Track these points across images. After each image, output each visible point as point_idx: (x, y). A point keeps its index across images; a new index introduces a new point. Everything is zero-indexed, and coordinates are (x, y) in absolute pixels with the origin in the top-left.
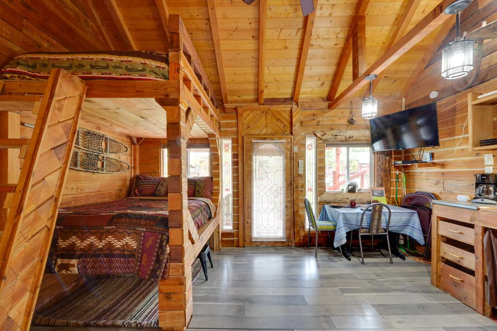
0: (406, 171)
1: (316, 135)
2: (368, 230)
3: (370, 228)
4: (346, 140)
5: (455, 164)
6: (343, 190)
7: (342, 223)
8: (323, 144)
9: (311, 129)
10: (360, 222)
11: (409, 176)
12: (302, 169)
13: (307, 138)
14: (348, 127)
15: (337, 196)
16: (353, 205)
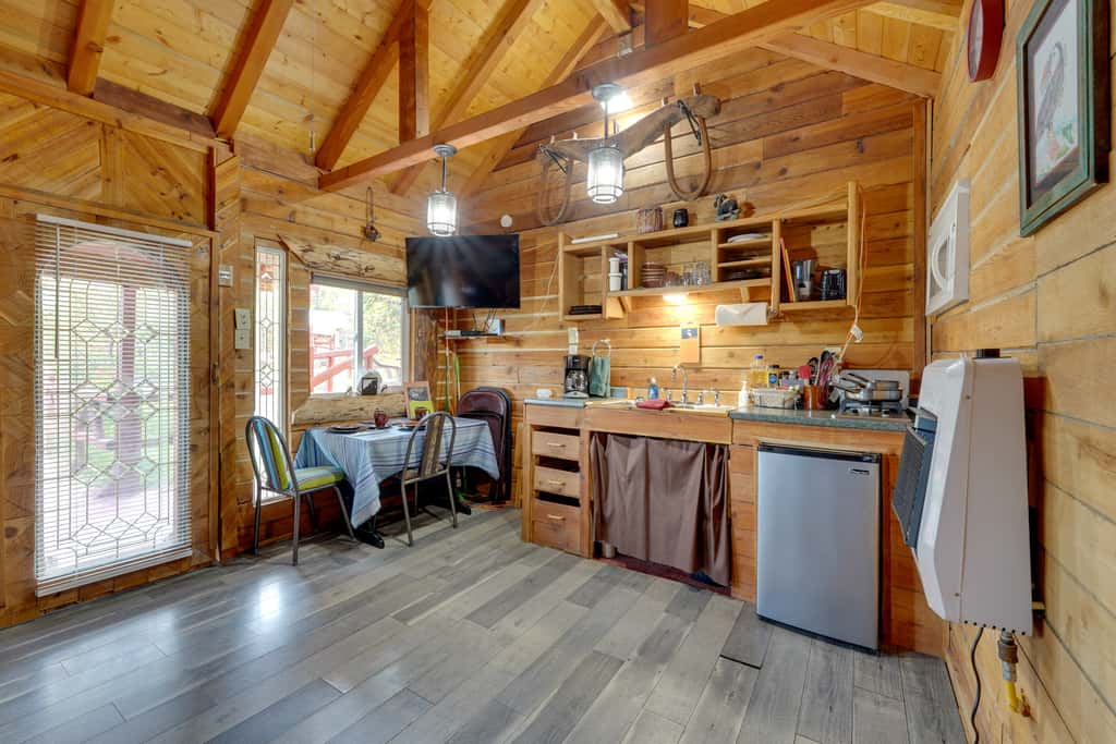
0: (461, 350)
1: (286, 248)
2: (416, 471)
3: (420, 468)
4: (359, 274)
5: (534, 340)
6: (350, 389)
7: (370, 465)
8: (304, 274)
9: (272, 230)
10: (404, 457)
11: (466, 359)
12: (247, 335)
13: (259, 249)
14: (361, 243)
15: (340, 404)
16: (380, 422)
